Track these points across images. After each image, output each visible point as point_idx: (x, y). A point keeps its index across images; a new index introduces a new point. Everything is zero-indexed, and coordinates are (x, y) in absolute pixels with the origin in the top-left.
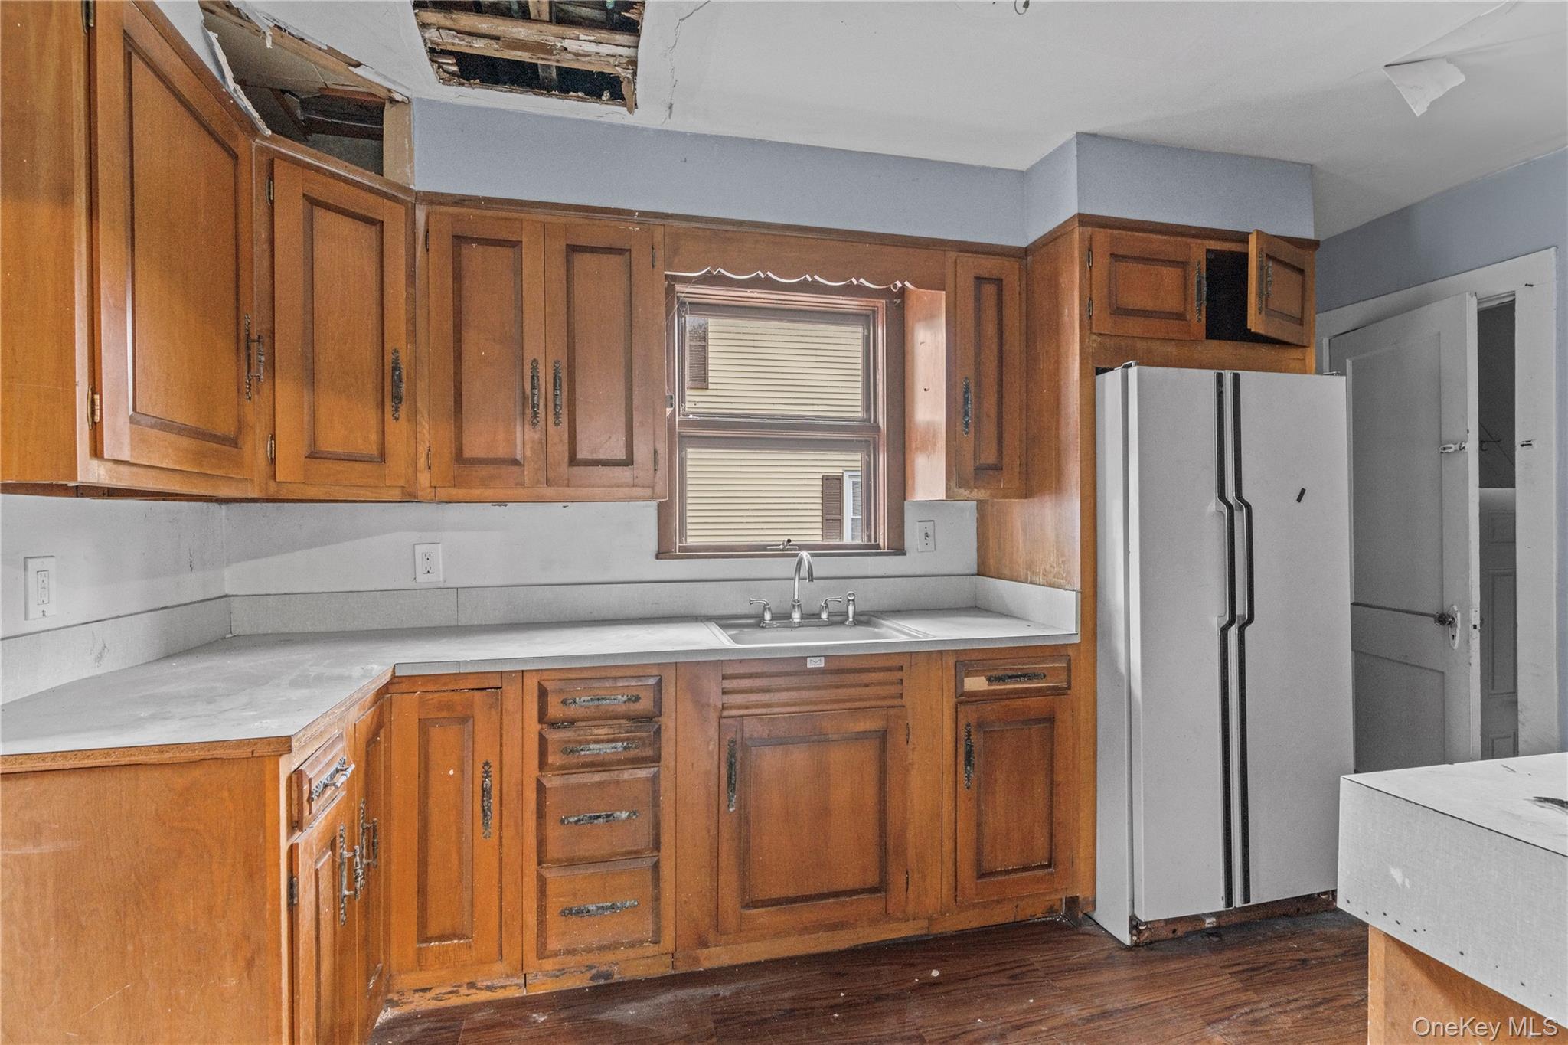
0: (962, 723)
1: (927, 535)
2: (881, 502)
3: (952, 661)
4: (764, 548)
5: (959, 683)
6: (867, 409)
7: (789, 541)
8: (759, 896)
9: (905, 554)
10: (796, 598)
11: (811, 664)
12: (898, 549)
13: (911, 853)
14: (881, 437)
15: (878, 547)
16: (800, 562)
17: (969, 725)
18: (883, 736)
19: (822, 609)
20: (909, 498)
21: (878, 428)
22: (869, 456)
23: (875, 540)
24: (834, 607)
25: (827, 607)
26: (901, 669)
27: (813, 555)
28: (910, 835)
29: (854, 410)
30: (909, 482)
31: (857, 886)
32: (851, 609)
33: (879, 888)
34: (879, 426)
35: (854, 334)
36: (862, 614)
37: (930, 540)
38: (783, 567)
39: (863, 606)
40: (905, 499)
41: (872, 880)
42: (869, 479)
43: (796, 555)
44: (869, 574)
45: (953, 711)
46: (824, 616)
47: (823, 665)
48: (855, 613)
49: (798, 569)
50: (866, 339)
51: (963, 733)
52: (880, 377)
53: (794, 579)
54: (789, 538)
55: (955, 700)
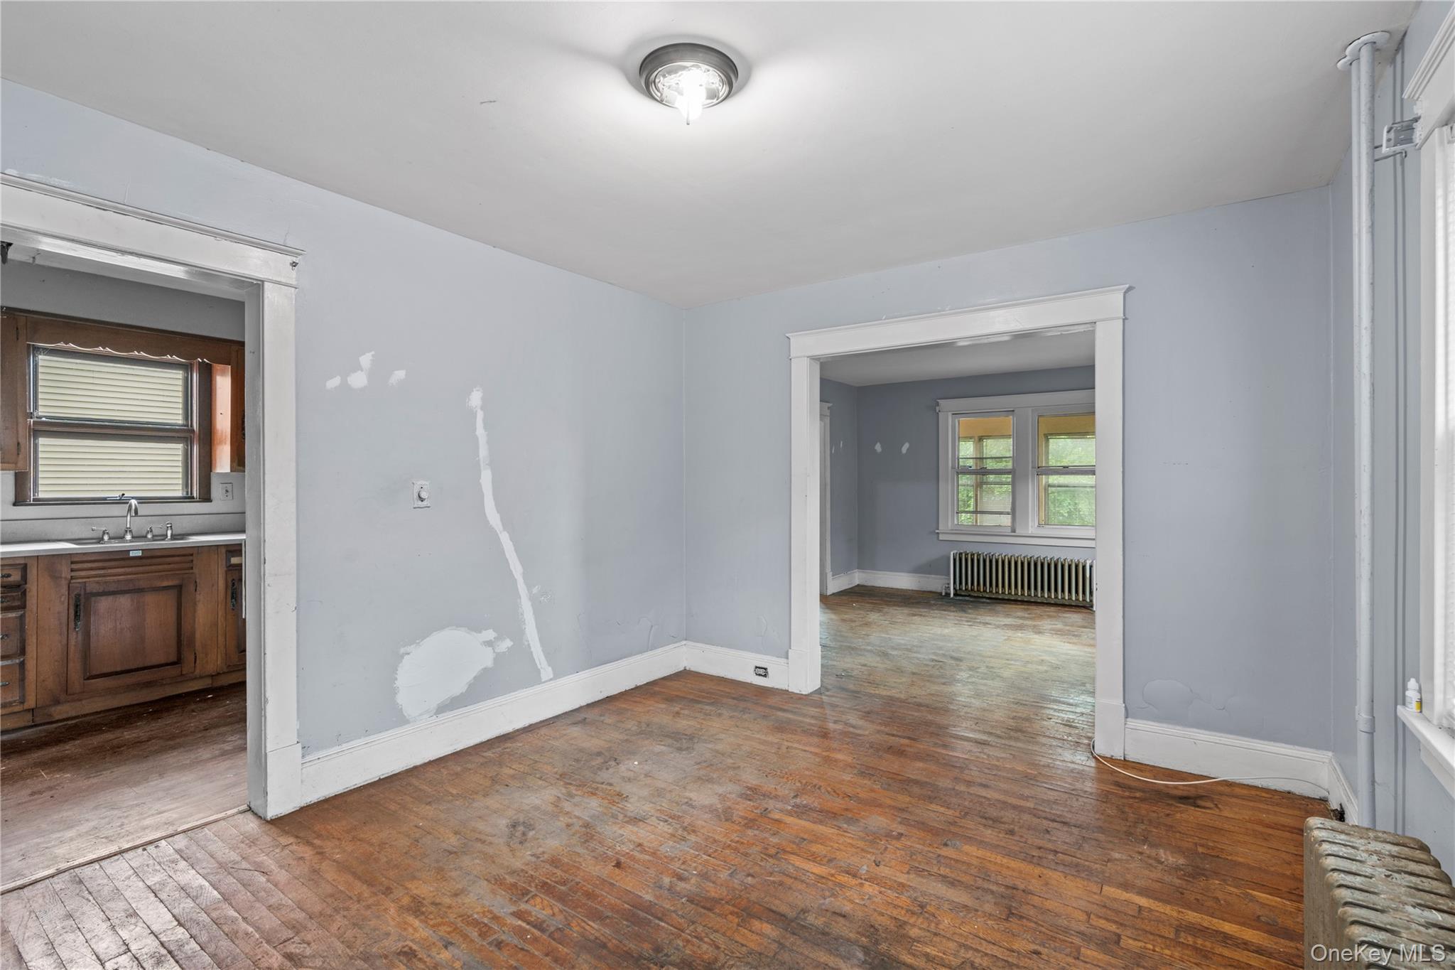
0: (230, 580)
1: (227, 491)
2: (195, 473)
3: (224, 550)
4: (105, 499)
5: (228, 560)
6: (186, 418)
7: (123, 495)
8: (94, 673)
9: (211, 501)
10: (128, 526)
11: (132, 554)
12: (206, 497)
13: (198, 644)
14: (195, 436)
15: (193, 498)
16: (130, 506)
17: (233, 580)
18: (179, 588)
19: (148, 532)
20: (213, 471)
21: (193, 431)
22: (188, 446)
23: (191, 494)
24: (156, 532)
25: (151, 531)
26: (192, 555)
27: (139, 503)
28: (198, 635)
29: (178, 419)
30: (213, 462)
31: (163, 662)
32: (169, 533)
33: (178, 662)
34: (194, 430)
35: (179, 374)
36: (175, 535)
37: (229, 494)
38: (120, 510)
39: (178, 531)
40: (211, 471)
41: (173, 658)
42: (187, 459)
43: (127, 503)
44: (186, 513)
45: (224, 575)
46: (149, 536)
47: (141, 554)
48: (172, 535)
49: (130, 510)
50: (187, 378)
51: (230, 584)
52: (194, 401)
53: (127, 516)
54: (124, 492)
55: (225, 569)
